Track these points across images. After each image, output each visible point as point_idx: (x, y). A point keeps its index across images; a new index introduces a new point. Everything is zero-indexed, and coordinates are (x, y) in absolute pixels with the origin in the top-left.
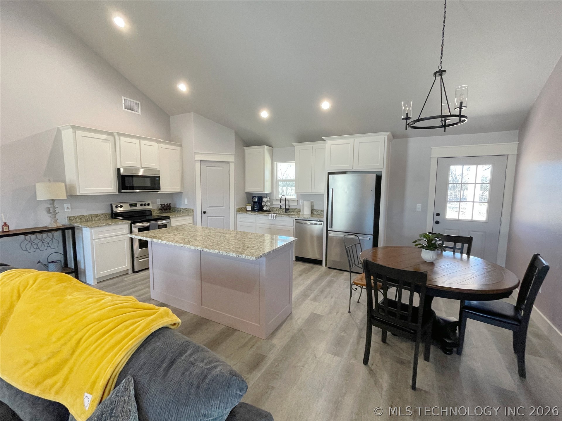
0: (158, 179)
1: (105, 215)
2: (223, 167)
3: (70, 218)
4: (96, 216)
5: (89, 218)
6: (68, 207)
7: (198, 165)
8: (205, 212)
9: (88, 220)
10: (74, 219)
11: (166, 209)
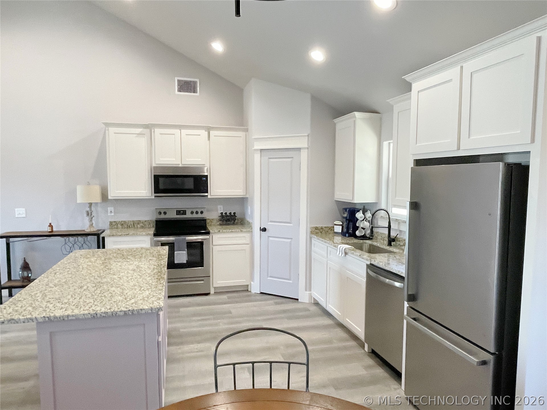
0: (204, 179)
1: (149, 222)
2: (292, 158)
3: (111, 223)
4: (139, 222)
5: (131, 224)
6: (111, 211)
7: (257, 157)
8: (264, 230)
9: (129, 227)
10: (115, 225)
11: (228, 220)
